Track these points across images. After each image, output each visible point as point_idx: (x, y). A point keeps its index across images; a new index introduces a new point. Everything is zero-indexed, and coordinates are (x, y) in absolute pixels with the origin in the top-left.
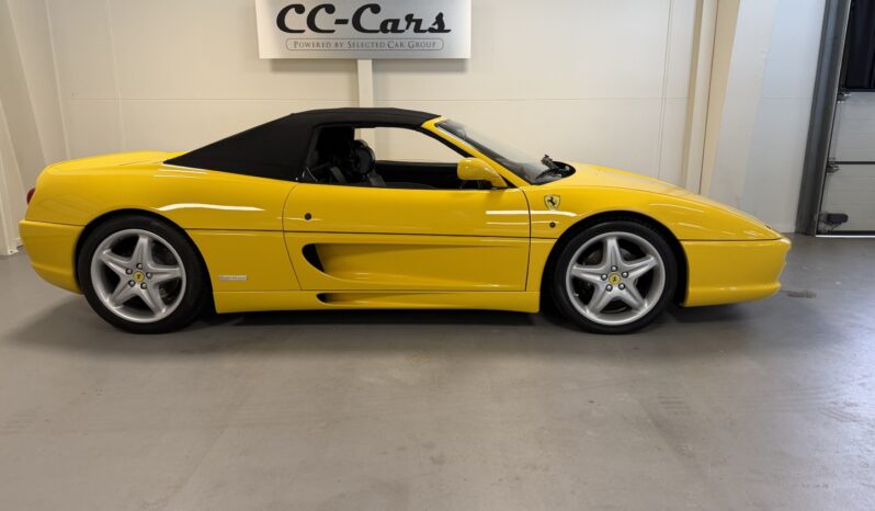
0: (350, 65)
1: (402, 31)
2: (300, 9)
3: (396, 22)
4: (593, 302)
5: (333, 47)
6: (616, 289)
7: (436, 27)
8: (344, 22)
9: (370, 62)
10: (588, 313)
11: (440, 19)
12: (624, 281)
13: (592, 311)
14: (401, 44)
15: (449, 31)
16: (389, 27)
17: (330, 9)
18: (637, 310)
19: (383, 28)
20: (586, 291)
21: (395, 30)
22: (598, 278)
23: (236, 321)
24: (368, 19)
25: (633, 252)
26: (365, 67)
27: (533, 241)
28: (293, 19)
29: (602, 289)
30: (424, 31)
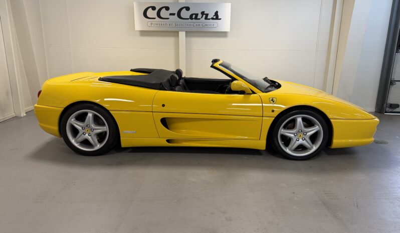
0: (175, 34)
1: (199, 19)
2: (154, 8)
3: (197, 15)
4: (290, 146)
5: (168, 26)
6: (301, 140)
7: (215, 17)
8: (174, 14)
9: (184, 33)
10: (287, 150)
11: (216, 13)
12: (304, 136)
13: (290, 150)
14: (199, 25)
15: (220, 19)
16: (194, 17)
17: (167, 8)
18: (310, 149)
19: (191, 17)
20: (287, 141)
21: (196, 18)
22: (292, 135)
23: (129, 150)
24: (184, 14)
25: (308, 124)
26: (182, 35)
27: (264, 118)
28: (151, 13)
29: (295, 140)
30: (209, 19)
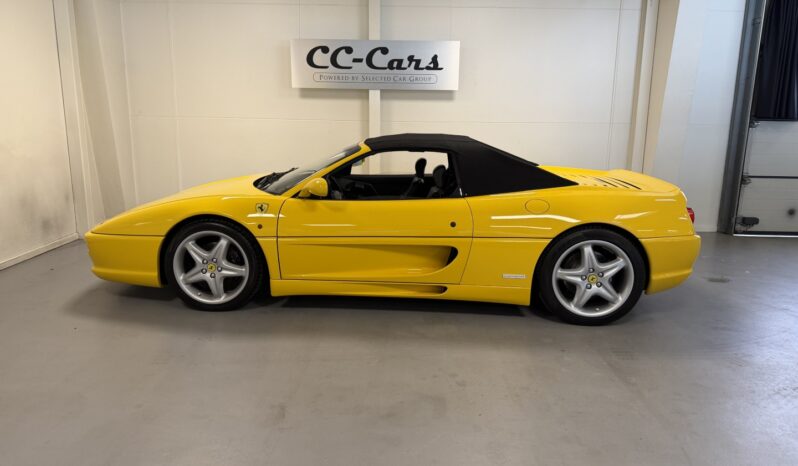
0: (364, 94)
1: (405, 69)
2: (325, 50)
3: (400, 62)
5: (350, 80)
7: (432, 66)
8: (360, 60)
9: (378, 92)
11: (435, 59)
14: (404, 79)
15: (441, 69)
16: (396, 65)
17: (349, 50)
19: (390, 66)
21: (399, 67)
24: (379, 60)
26: (375, 95)
28: (320, 58)
30: (422, 69)
